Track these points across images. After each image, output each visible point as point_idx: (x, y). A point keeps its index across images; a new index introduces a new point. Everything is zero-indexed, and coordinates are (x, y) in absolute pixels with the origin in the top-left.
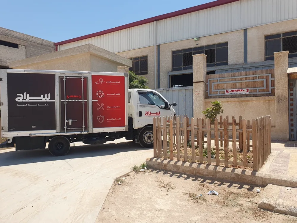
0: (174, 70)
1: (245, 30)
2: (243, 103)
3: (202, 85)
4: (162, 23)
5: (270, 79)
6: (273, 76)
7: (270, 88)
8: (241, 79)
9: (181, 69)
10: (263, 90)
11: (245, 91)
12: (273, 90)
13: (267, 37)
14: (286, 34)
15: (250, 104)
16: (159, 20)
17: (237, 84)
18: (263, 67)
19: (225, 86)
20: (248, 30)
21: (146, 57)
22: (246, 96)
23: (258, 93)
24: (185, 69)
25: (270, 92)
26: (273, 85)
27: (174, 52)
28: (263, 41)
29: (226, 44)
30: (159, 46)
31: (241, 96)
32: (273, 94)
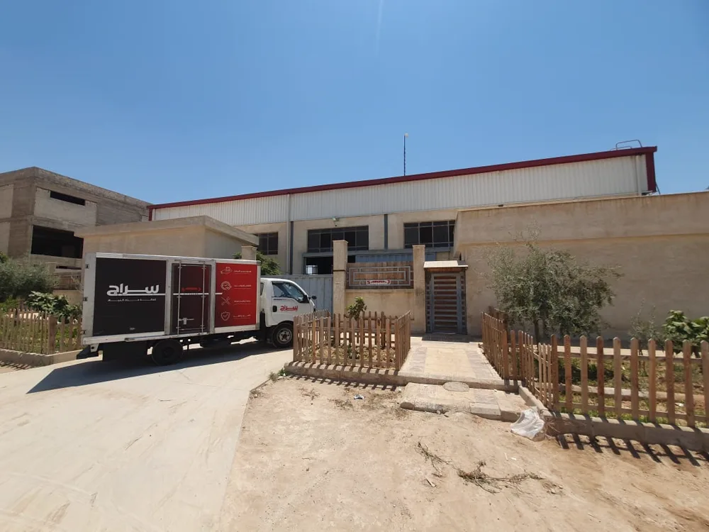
0: (309, 251)
1: (386, 216)
2: (384, 295)
3: (343, 274)
4: (297, 197)
5: (410, 271)
6: (412, 269)
7: (410, 280)
8: (383, 270)
9: (317, 251)
10: (403, 282)
11: (386, 283)
12: (412, 282)
13: (406, 225)
14: (422, 224)
15: (391, 296)
16: (293, 193)
17: (379, 275)
18: (403, 255)
19: (367, 276)
20: (388, 216)
21: (277, 234)
22: (387, 287)
23: (398, 285)
24: (322, 251)
25: (410, 285)
26: (412, 278)
27: (310, 232)
28: (402, 228)
29: (367, 227)
30: (292, 222)
31: (382, 287)
32: (412, 287)
